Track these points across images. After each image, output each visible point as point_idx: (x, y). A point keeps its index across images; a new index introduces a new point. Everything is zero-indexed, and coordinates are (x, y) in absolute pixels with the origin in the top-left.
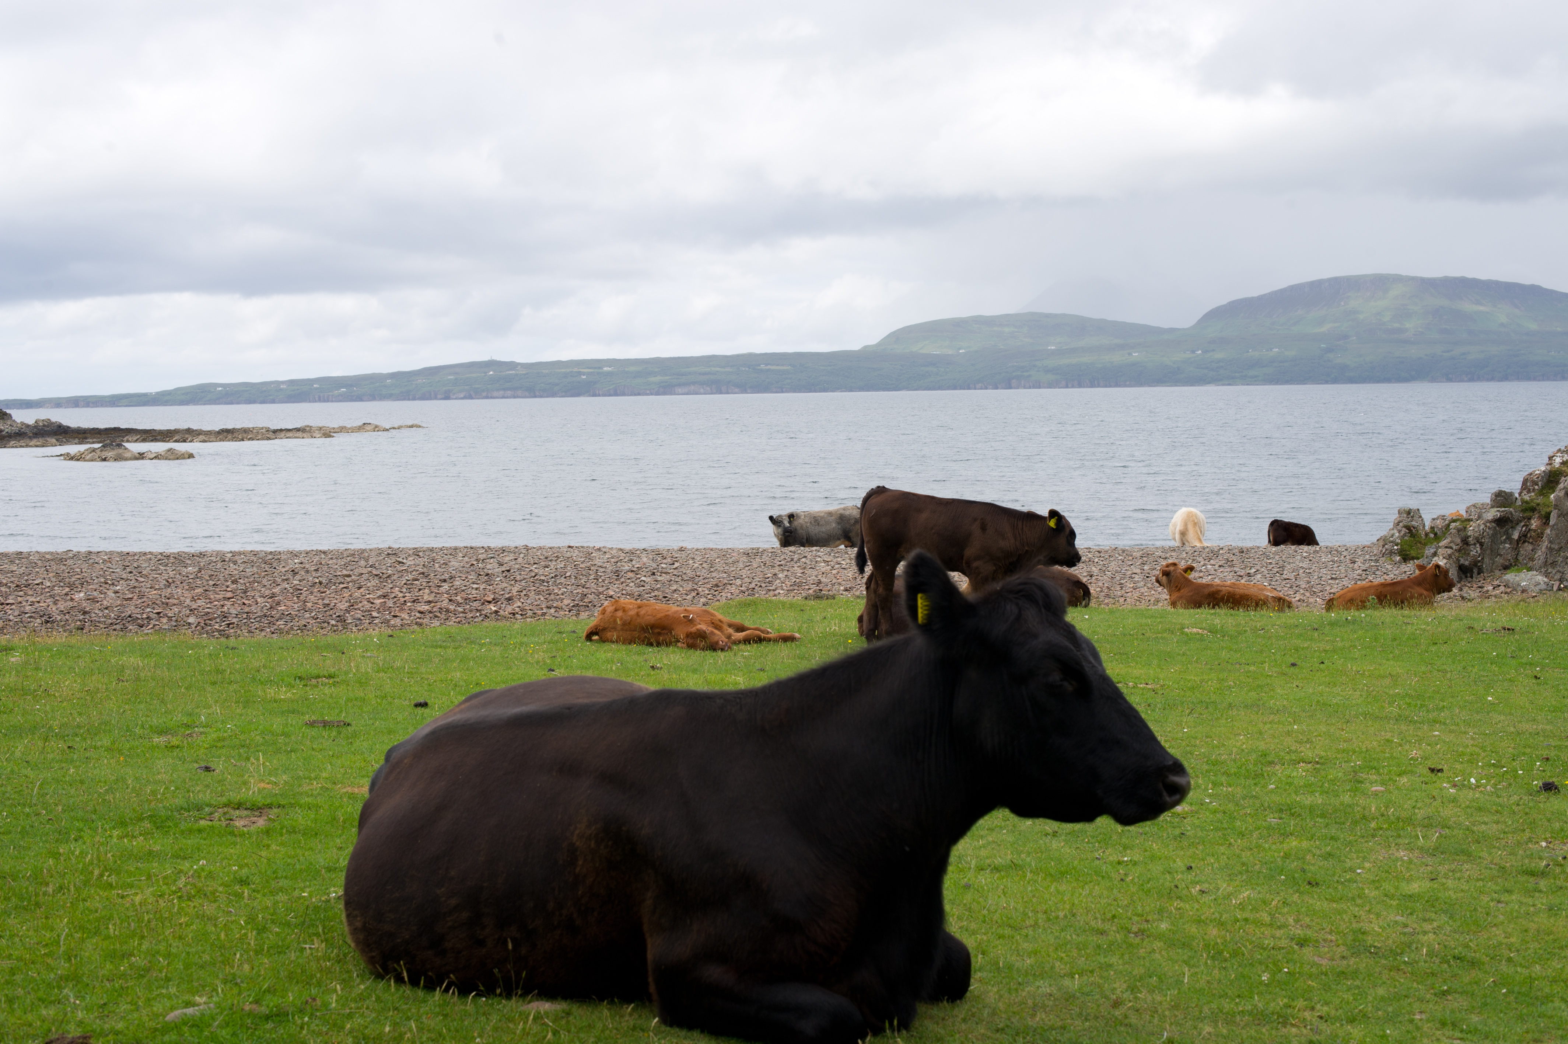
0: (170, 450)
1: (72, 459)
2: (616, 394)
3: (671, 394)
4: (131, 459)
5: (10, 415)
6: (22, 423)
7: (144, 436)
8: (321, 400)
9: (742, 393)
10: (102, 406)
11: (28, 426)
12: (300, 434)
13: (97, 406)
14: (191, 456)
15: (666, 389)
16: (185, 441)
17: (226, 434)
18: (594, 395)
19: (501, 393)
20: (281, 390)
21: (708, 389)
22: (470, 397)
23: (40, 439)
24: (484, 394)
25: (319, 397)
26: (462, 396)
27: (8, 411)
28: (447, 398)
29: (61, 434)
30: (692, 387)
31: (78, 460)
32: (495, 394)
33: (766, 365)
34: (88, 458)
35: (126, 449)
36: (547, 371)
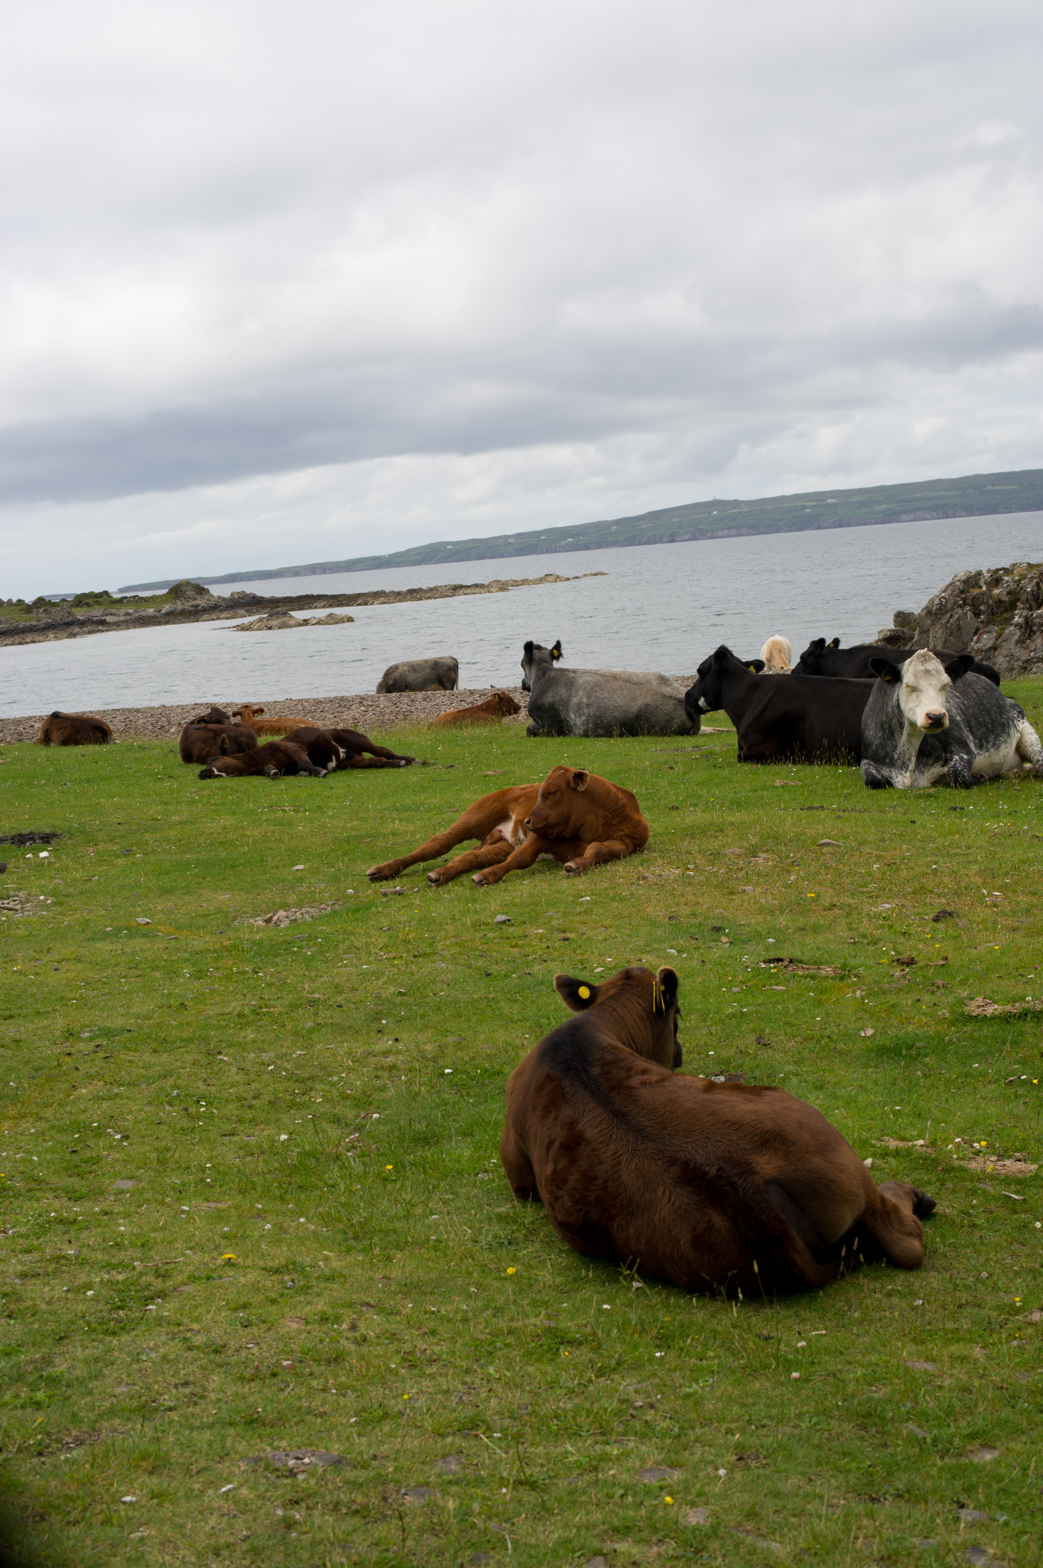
0: (330, 615)
1: (242, 629)
2: (841, 525)
3: (897, 522)
4: (295, 626)
5: (208, 590)
6: (219, 597)
7: (331, 602)
8: (548, 551)
9: (969, 516)
10: (338, 571)
11: (224, 599)
12: (477, 590)
13: (333, 572)
14: (350, 620)
15: (891, 517)
16: (366, 604)
18: (819, 528)
19: (726, 532)
20: (509, 543)
21: (935, 514)
22: (695, 538)
24: (709, 534)
25: (547, 548)
26: (687, 537)
28: (672, 540)
30: (919, 514)
31: (247, 630)
32: (720, 533)
33: (993, 485)
34: (255, 627)
35: (291, 616)
36: (771, 507)
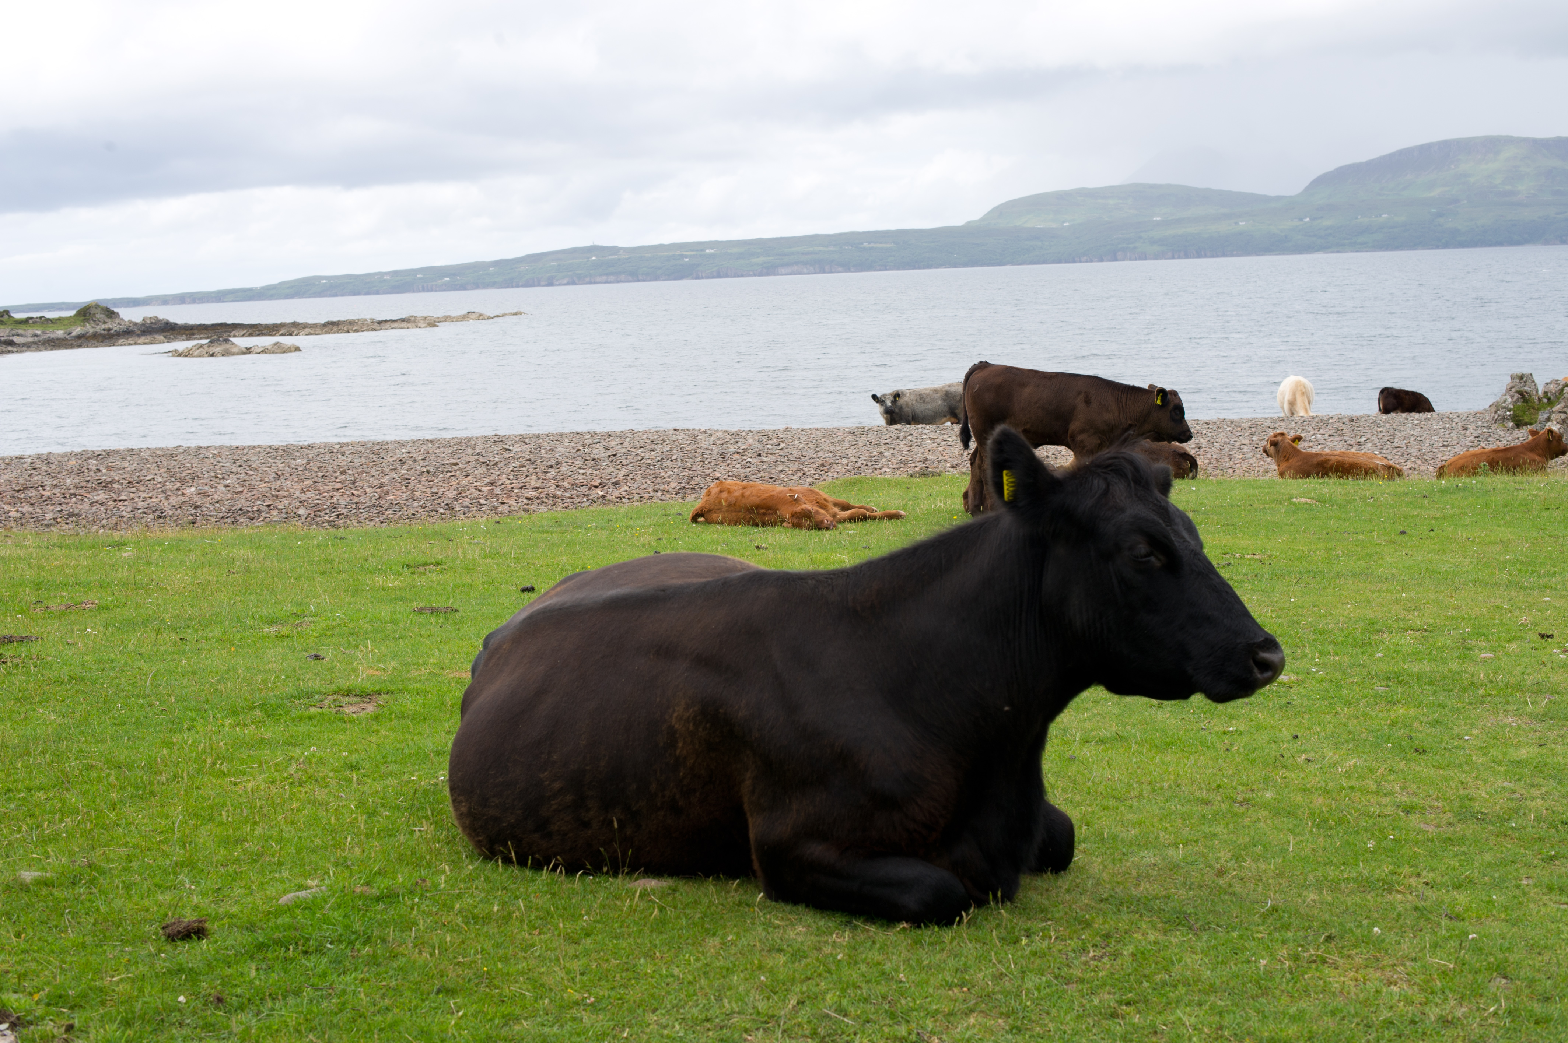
0: (276, 344)
1: (180, 355)
2: (719, 276)
3: (774, 275)
4: (238, 354)
5: (118, 314)
6: (130, 322)
7: (251, 331)
8: (425, 289)
9: (846, 272)
10: (208, 302)
11: (136, 324)
12: (404, 324)
13: (203, 302)
14: (297, 349)
15: (769, 270)
16: (291, 335)
17: (332, 326)
18: (697, 278)
19: (604, 278)
20: (385, 280)
21: (812, 268)
22: (574, 283)
23: (148, 337)
24: (587, 280)
25: (423, 287)
26: (565, 282)
27: (116, 310)
28: (550, 284)
29: (168, 331)
30: (796, 268)
31: (186, 356)
32: (598, 279)
33: (870, 243)
34: (196, 353)
35: (233, 344)
36: (650, 255)
